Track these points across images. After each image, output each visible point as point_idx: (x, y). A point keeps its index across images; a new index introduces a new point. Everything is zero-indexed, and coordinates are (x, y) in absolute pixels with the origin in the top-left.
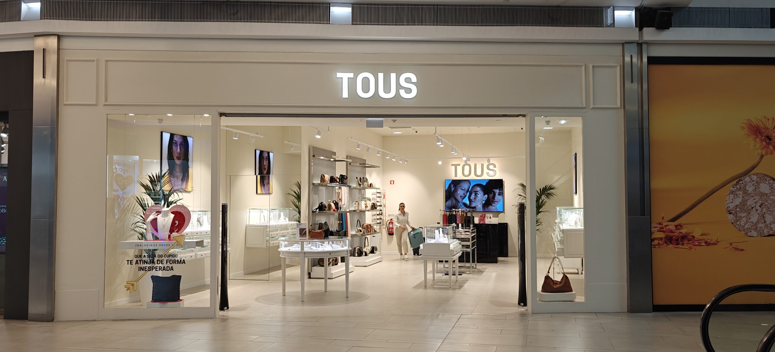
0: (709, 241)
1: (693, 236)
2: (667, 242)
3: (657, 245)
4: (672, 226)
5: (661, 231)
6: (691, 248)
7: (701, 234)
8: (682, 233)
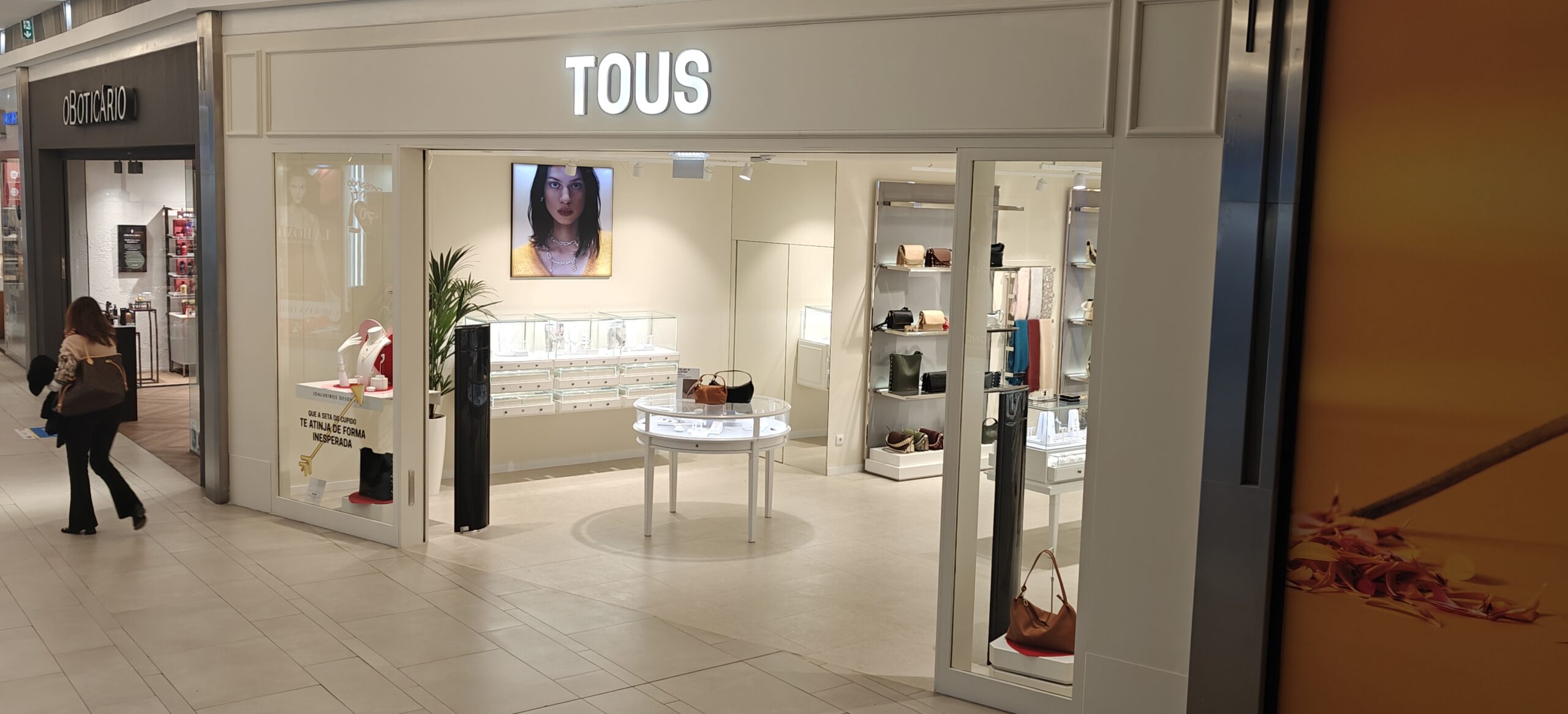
0: (1500, 605)
1: (1439, 578)
2: (1343, 579)
3: (1306, 583)
4: (1365, 531)
5: (1325, 542)
6: (1426, 616)
7: (1469, 576)
8: (1400, 560)
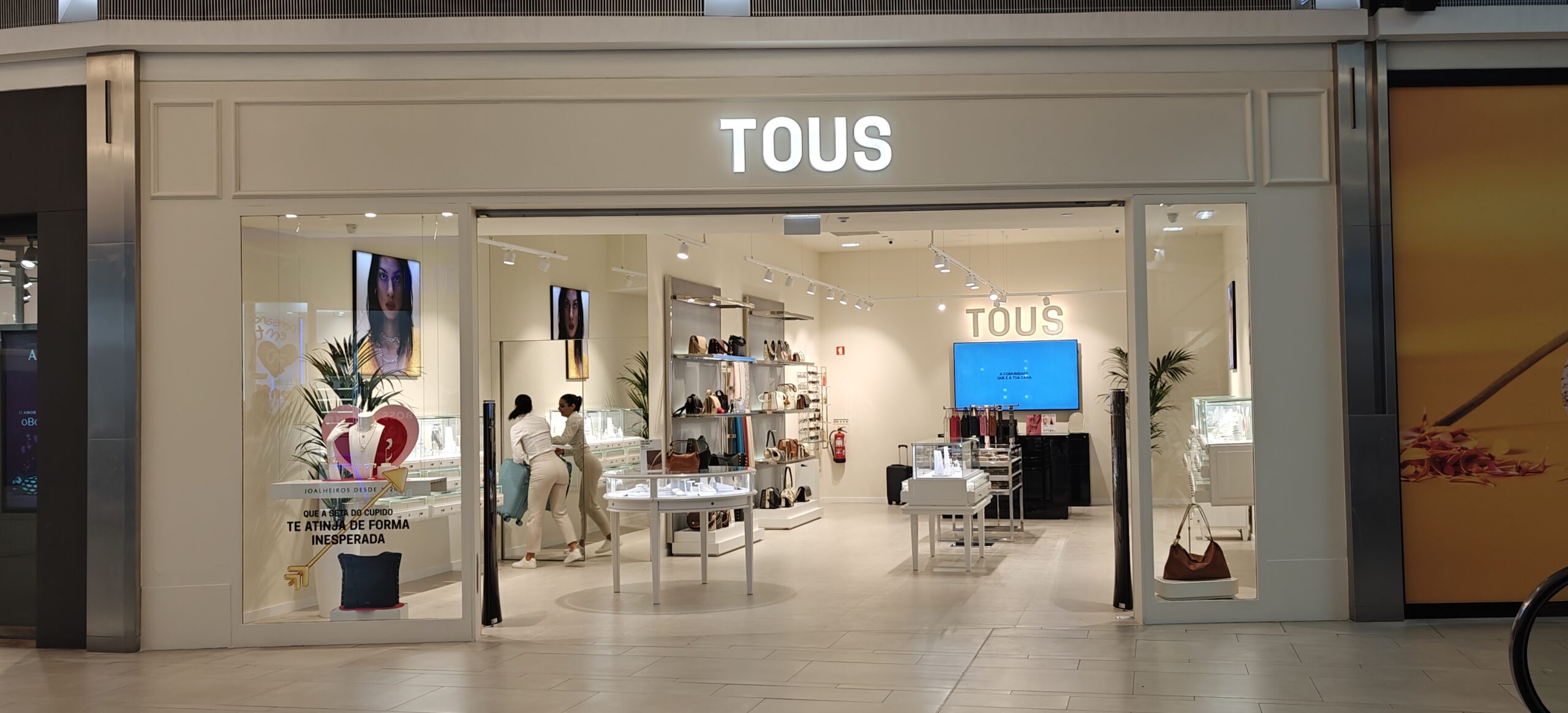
0: (1525, 465)
1: (1490, 456)
2: (1434, 468)
3: (1412, 476)
4: (1444, 435)
5: (1420, 446)
6: (1486, 481)
7: (1507, 451)
8: (1467, 449)
